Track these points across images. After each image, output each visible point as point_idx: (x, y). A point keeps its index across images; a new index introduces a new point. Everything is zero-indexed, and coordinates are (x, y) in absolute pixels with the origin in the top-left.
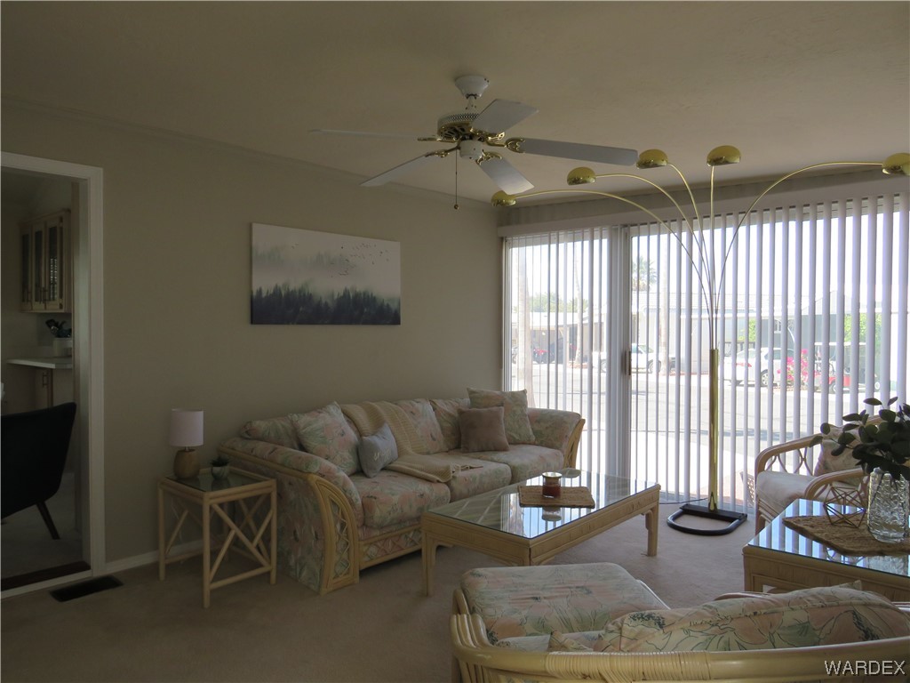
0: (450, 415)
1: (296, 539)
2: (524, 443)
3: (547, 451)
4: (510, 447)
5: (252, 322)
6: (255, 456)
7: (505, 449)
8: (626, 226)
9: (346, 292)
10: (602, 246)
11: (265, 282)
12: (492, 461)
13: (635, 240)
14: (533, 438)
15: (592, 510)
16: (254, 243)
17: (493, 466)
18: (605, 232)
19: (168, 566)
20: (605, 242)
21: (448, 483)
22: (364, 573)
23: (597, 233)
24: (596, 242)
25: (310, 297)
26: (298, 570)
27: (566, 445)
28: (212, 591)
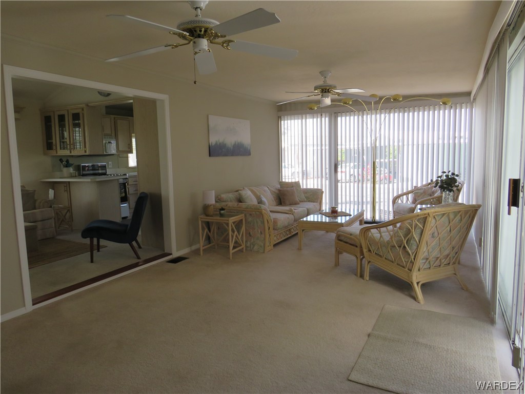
0: (275, 192)
1: (250, 236)
2: (302, 202)
3: (315, 203)
4: (301, 203)
5: (210, 156)
6: (229, 207)
7: (299, 204)
8: (335, 113)
9: (235, 142)
10: (326, 121)
11: (213, 140)
12: (300, 207)
13: (339, 119)
14: (306, 200)
15: (351, 217)
16: (209, 124)
17: (301, 209)
18: (327, 115)
19: (203, 250)
20: (327, 119)
21: (293, 214)
22: (275, 245)
23: (323, 115)
24: (323, 119)
25: (225, 144)
26: (252, 247)
27: (319, 201)
28: (233, 253)
